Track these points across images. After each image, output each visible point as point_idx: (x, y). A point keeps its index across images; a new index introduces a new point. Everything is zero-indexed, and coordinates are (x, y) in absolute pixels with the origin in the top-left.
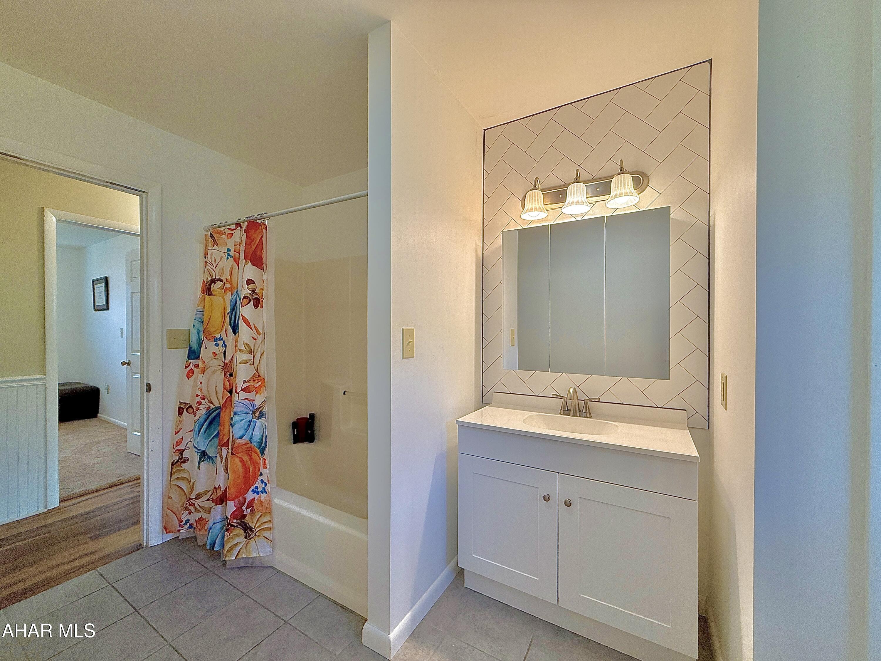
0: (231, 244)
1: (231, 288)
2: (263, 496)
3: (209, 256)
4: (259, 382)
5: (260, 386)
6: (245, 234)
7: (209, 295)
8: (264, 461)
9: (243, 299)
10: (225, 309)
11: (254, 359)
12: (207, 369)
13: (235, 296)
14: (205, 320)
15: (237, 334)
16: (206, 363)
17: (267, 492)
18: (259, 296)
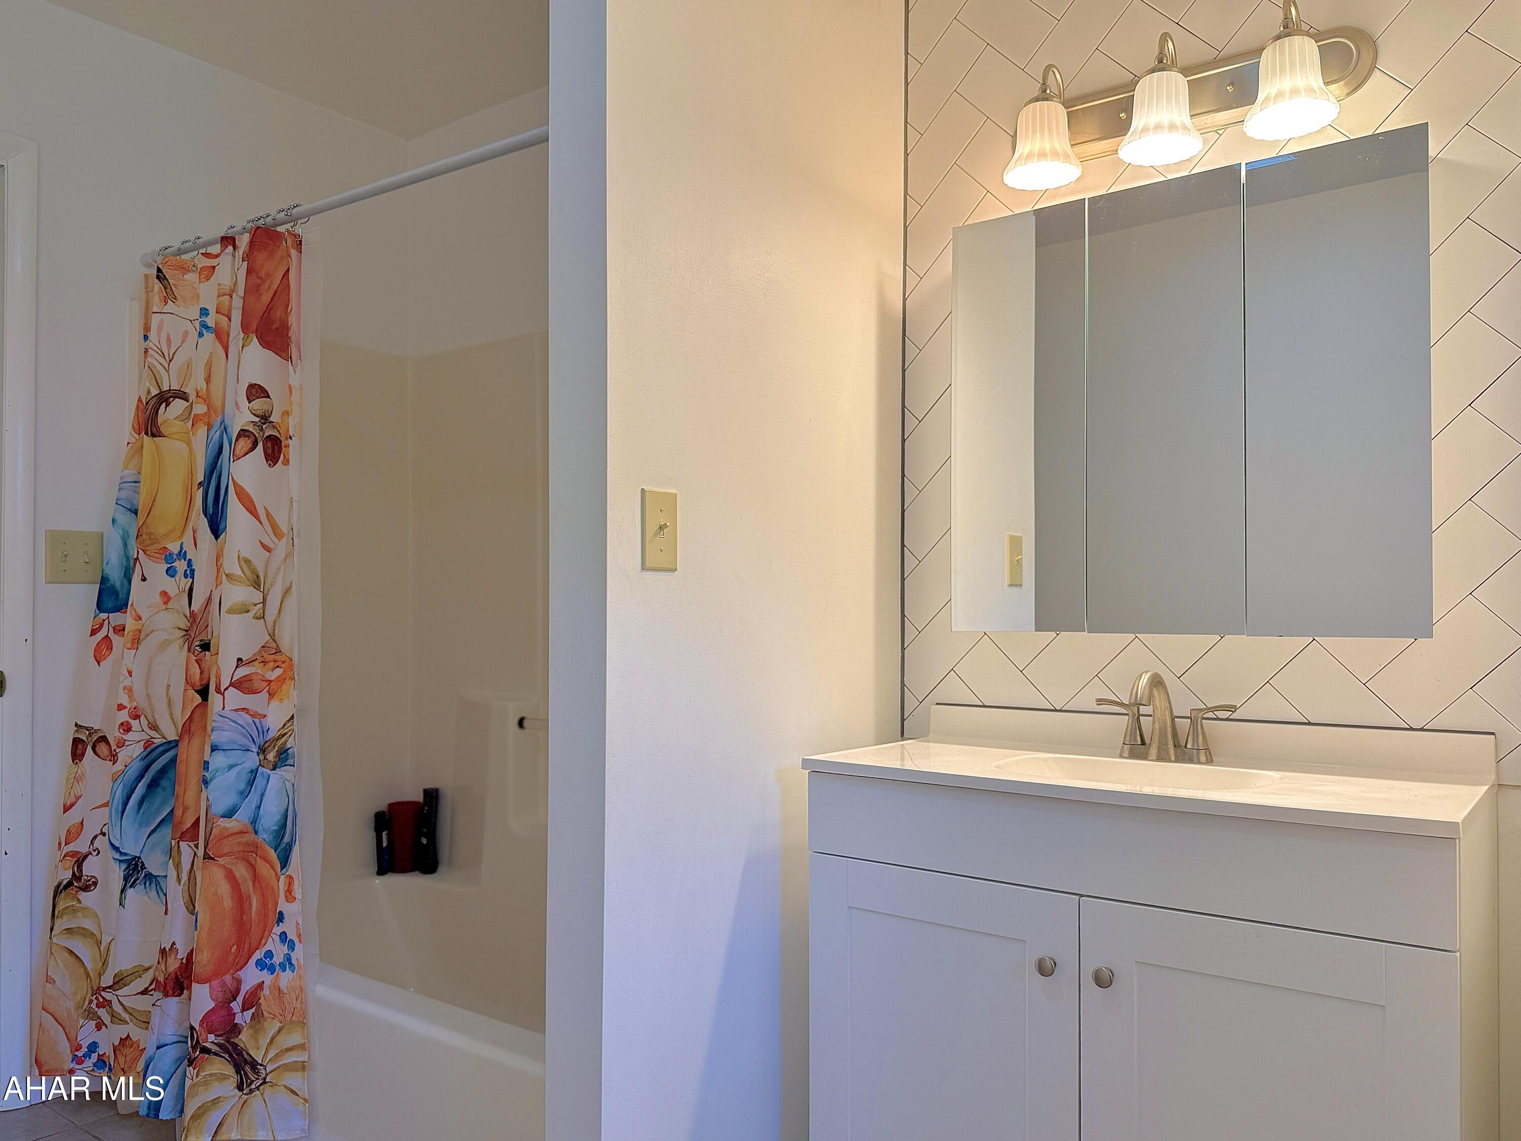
0: (208, 295)
1: (208, 414)
2: (286, 978)
3: (153, 335)
4: (278, 667)
5: (281, 680)
6: (246, 263)
7: (153, 435)
8: (287, 882)
9: (237, 440)
10: (192, 473)
11: (264, 602)
12: (147, 636)
13: (218, 433)
14: (142, 502)
15: (222, 536)
16: (144, 619)
17: (296, 965)
18: (278, 431)
